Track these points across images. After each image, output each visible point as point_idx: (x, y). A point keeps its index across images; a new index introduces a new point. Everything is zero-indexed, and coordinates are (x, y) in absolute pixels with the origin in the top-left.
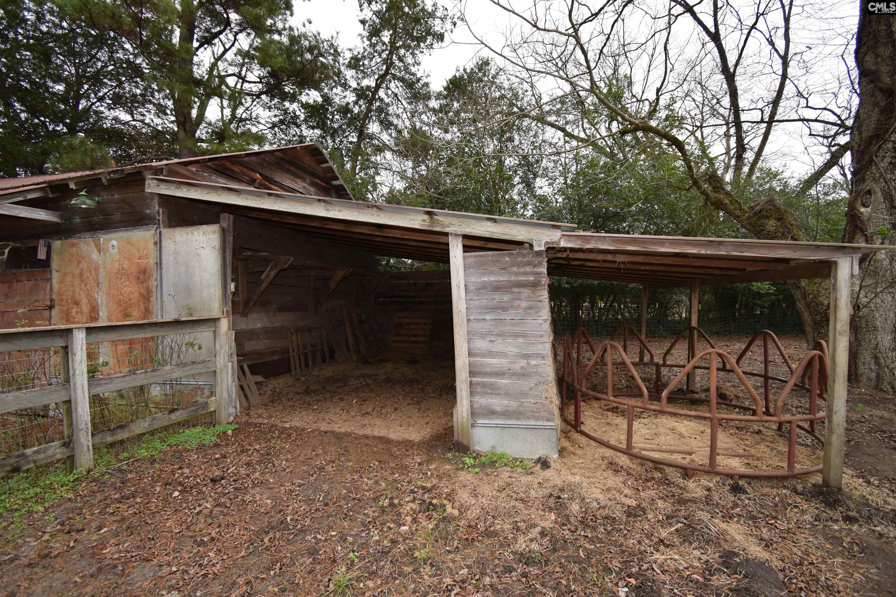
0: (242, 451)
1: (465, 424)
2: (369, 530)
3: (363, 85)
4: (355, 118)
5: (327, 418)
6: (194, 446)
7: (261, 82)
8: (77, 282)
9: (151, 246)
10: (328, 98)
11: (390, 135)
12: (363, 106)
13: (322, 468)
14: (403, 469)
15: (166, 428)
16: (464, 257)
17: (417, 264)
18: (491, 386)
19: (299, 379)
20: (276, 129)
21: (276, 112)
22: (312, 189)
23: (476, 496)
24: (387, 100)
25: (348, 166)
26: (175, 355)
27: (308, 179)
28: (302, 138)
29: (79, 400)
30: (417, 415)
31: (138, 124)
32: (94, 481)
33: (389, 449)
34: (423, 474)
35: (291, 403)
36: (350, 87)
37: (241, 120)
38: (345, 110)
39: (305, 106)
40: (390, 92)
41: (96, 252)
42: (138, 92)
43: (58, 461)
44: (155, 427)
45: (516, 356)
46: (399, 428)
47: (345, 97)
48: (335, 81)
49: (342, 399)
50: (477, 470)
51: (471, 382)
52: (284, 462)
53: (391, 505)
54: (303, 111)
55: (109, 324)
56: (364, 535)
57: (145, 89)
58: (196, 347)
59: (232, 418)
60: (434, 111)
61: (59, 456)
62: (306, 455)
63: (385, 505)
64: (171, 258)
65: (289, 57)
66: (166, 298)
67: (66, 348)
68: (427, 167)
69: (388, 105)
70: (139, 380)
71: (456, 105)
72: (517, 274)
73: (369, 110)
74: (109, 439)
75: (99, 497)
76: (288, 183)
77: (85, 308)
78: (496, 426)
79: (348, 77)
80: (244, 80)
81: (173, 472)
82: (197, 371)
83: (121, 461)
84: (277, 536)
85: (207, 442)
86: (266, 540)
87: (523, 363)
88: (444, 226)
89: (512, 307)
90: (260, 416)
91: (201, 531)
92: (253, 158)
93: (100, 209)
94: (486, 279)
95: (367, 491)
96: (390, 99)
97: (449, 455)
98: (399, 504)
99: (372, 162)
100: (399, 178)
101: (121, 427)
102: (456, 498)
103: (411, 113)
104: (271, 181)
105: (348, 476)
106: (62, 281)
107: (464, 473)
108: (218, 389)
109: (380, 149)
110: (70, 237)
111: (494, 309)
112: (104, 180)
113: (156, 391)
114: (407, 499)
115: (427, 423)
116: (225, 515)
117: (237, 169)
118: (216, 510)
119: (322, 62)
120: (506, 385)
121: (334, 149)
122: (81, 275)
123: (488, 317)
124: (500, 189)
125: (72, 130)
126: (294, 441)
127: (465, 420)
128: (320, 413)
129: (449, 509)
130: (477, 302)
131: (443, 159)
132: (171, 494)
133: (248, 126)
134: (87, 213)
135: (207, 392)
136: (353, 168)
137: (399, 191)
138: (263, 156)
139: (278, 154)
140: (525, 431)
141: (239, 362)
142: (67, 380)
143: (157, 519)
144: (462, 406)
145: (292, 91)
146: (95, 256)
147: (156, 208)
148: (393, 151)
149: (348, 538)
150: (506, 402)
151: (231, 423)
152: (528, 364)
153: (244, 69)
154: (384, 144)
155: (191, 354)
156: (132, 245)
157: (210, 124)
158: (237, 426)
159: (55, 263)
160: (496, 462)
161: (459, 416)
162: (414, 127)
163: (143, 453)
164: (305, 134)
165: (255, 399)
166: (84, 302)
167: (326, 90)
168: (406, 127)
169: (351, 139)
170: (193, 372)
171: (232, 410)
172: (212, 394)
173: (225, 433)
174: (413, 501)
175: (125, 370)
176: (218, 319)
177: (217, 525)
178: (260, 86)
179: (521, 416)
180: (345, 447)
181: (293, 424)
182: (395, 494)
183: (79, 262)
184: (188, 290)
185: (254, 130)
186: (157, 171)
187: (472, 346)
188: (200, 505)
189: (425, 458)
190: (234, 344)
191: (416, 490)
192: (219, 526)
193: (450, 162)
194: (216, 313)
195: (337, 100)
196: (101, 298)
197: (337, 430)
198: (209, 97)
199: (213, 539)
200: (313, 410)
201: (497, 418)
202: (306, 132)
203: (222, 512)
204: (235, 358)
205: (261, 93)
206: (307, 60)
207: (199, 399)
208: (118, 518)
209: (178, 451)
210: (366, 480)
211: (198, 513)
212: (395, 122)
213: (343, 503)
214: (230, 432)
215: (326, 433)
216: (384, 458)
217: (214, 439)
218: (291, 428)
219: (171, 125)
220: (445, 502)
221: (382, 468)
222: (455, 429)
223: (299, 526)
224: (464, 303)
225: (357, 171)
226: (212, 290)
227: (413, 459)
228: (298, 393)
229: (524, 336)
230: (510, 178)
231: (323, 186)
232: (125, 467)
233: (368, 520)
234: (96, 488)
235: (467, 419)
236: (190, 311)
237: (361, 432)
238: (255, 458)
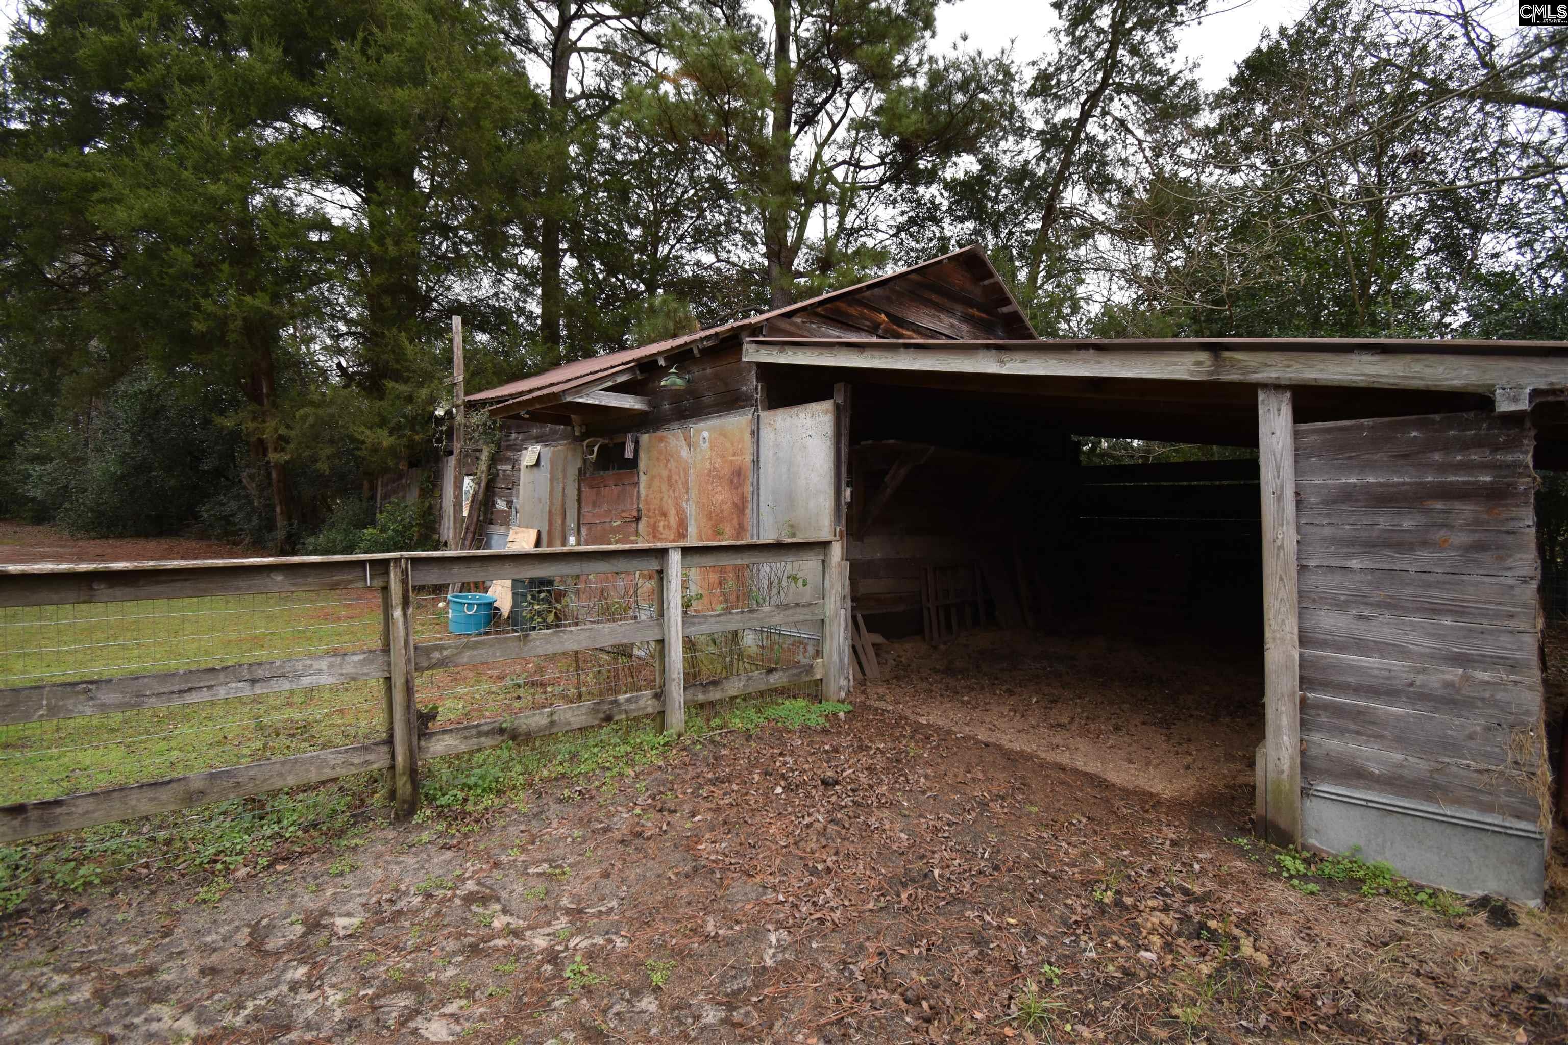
0: (861, 748)
1: (1286, 786)
2: (1078, 936)
3: (1056, 120)
4: (1039, 184)
5: (988, 720)
6: (797, 726)
7: (883, 163)
8: (665, 487)
9: (747, 437)
10: (991, 161)
11: (1109, 203)
12: (1055, 160)
13: (984, 805)
14: (1141, 845)
15: (762, 694)
16: (1297, 435)
17: (1158, 449)
18: (1358, 714)
19: (935, 648)
20: (903, 235)
21: (905, 207)
22: (964, 327)
23: (1311, 939)
24: (1101, 138)
25: (1022, 275)
26: (774, 591)
27: (959, 309)
28: (944, 242)
29: (673, 641)
30: (1164, 746)
31: (721, 265)
32: (684, 749)
33: (1108, 801)
34: (1184, 864)
35: (925, 685)
36: (1031, 130)
37: (854, 231)
38: (1018, 176)
39: (950, 186)
40: (1109, 120)
41: (686, 448)
42: (722, 218)
43: (647, 716)
44: (750, 690)
45: (1432, 657)
46: (1125, 765)
47: (1020, 152)
48: (1004, 129)
49: (1010, 693)
50: (1312, 887)
51: (1303, 701)
52: (922, 780)
53: (1118, 903)
54: (946, 194)
55: (700, 544)
56: (1067, 941)
57: (730, 214)
58: (800, 582)
59: (843, 695)
60: (1208, 133)
61: (650, 710)
62: (956, 776)
63: (1106, 900)
64: (771, 454)
65: (928, 109)
66: (763, 509)
67: (660, 572)
68: (1187, 249)
69: (1105, 145)
70: (732, 623)
71: (1260, 109)
72: (1443, 468)
73: (1066, 164)
74: (701, 697)
75: (691, 772)
76: (927, 322)
77: (673, 521)
78: (1367, 805)
79: (1027, 115)
80: (857, 165)
81: (773, 758)
82: (802, 618)
83: (713, 729)
84: (920, 896)
85: (812, 724)
86: (904, 896)
87: (1453, 674)
88: (1246, 370)
89: (1425, 544)
90: (881, 698)
91: (813, 852)
92: (877, 291)
93: (691, 392)
94: (1352, 480)
95: (1067, 865)
96: (1111, 133)
97: (1243, 841)
98: (1135, 907)
99: (1069, 261)
100: (1122, 282)
101: (715, 683)
102: (1261, 930)
103: (1152, 149)
104: (901, 322)
105: (1031, 830)
106: (649, 487)
107: (1280, 886)
108: (827, 647)
109: (1085, 234)
110: (658, 429)
111: (1370, 546)
112: (696, 351)
113: (750, 641)
114: (1151, 903)
115: (1188, 768)
116: (844, 839)
117: (854, 311)
118: (832, 828)
119: (982, 101)
120: (1398, 718)
121: (998, 250)
122: (669, 478)
123: (1355, 564)
124: (1377, 274)
125: (651, 288)
126: (936, 748)
127: (1285, 776)
128: (974, 708)
129: (1247, 948)
130: (1327, 531)
131: (1225, 228)
132: (773, 788)
133: (862, 239)
134: (676, 396)
135: (811, 650)
136: (1032, 278)
137: (1123, 308)
138: (892, 284)
139: (913, 276)
140: (1449, 830)
141: (853, 608)
142: (661, 614)
143: (758, 819)
144: (1278, 747)
145: (930, 166)
146: (684, 453)
147: (752, 384)
148: (1113, 232)
149: (1040, 938)
150: (1397, 757)
151: (843, 702)
152: (1467, 678)
153: (858, 149)
154: (1094, 221)
155: (792, 593)
156: (725, 436)
157: (811, 247)
158: (850, 708)
159: (642, 464)
160: (1363, 881)
161: (1271, 767)
162: (1159, 175)
163: (737, 723)
164: (948, 234)
165: (873, 669)
166: (672, 512)
167: (987, 149)
168: (1142, 180)
169: (1030, 226)
170: (796, 618)
171: (843, 682)
172: (818, 653)
173: (835, 715)
174: (1166, 909)
175: (719, 608)
176: (829, 543)
177: (833, 851)
178: (881, 170)
179: (1438, 794)
180: (1023, 777)
181: (932, 719)
182: (1124, 886)
183: (668, 461)
184: (791, 499)
185: (870, 243)
186: (755, 330)
187: (1308, 624)
188: (809, 815)
189: (1185, 833)
190: (847, 582)
191: (1168, 890)
192: (836, 853)
193: (1243, 230)
194: (825, 534)
195: (1006, 161)
196: (691, 509)
197: (1008, 745)
198: (810, 205)
199: (828, 870)
200: (963, 702)
201: (1369, 788)
202: (951, 229)
203: (839, 833)
204: (849, 603)
205: (882, 181)
206: (957, 106)
207: (800, 657)
208: (713, 806)
209: (777, 730)
210: (1064, 844)
211: (808, 826)
212: (1119, 174)
213: (1024, 873)
214: (842, 715)
215: (987, 745)
216: (1099, 813)
217: (821, 720)
218: (929, 725)
219: (760, 260)
220: (1237, 932)
221: (1095, 832)
222: (1259, 792)
223: (953, 891)
224: (1293, 531)
225: (1039, 282)
226: (821, 499)
227: (1160, 831)
228: (935, 670)
229: (1458, 612)
230: (1403, 244)
231: (981, 319)
232: (718, 738)
233: (1074, 918)
234: (687, 760)
235: (1291, 777)
236: (793, 529)
237: (1051, 757)
238: (880, 762)
